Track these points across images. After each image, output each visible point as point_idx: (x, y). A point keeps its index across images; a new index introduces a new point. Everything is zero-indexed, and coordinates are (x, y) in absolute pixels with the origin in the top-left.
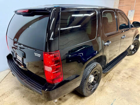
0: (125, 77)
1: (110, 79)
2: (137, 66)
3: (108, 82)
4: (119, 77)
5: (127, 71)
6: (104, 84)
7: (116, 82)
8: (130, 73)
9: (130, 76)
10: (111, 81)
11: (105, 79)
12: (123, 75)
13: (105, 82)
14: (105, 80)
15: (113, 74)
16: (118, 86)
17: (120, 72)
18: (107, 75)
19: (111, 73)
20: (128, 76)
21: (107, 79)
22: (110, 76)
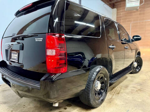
0: (134, 90)
1: (118, 92)
2: (144, 81)
3: (116, 95)
4: (128, 90)
5: (135, 86)
6: (112, 97)
7: (126, 94)
8: (139, 87)
9: (139, 90)
10: (119, 94)
11: (113, 92)
12: (132, 89)
13: (113, 95)
14: (113, 94)
15: (121, 88)
16: (129, 98)
17: (128, 86)
18: (114, 89)
19: (118, 87)
20: (137, 90)
21: (115, 93)
22: (117, 90)
